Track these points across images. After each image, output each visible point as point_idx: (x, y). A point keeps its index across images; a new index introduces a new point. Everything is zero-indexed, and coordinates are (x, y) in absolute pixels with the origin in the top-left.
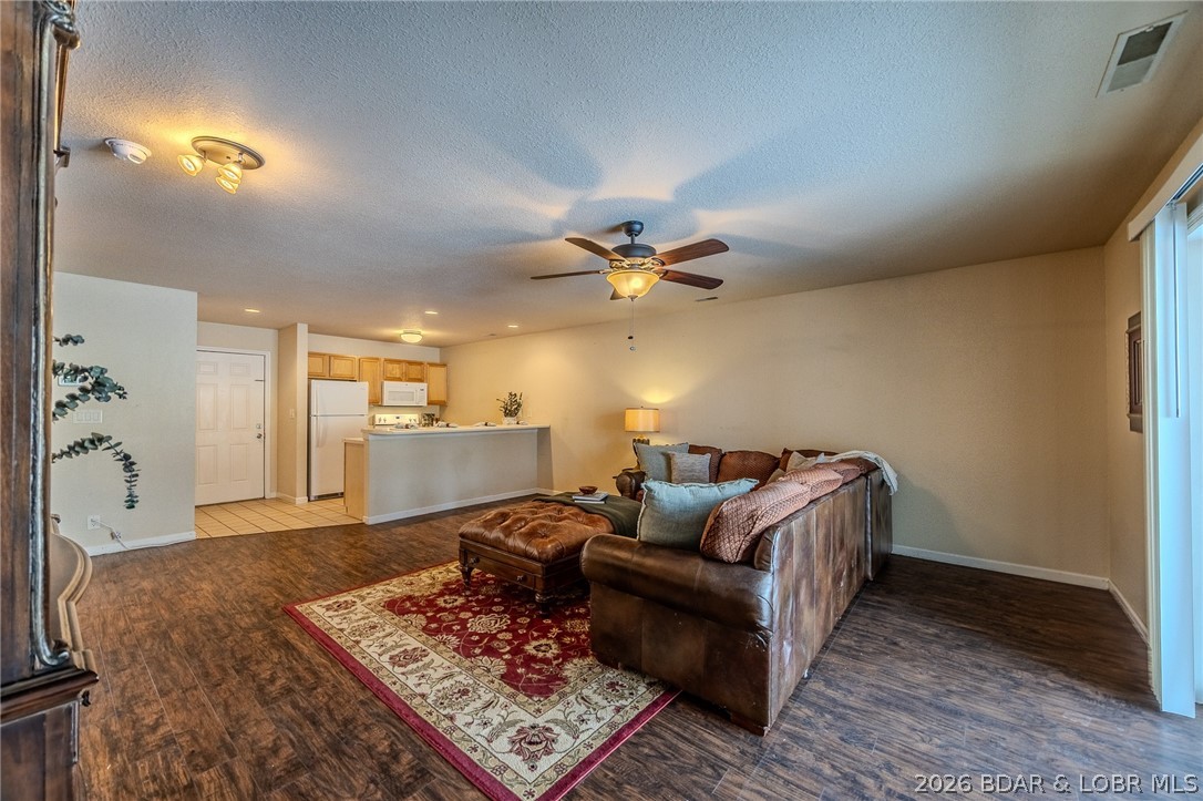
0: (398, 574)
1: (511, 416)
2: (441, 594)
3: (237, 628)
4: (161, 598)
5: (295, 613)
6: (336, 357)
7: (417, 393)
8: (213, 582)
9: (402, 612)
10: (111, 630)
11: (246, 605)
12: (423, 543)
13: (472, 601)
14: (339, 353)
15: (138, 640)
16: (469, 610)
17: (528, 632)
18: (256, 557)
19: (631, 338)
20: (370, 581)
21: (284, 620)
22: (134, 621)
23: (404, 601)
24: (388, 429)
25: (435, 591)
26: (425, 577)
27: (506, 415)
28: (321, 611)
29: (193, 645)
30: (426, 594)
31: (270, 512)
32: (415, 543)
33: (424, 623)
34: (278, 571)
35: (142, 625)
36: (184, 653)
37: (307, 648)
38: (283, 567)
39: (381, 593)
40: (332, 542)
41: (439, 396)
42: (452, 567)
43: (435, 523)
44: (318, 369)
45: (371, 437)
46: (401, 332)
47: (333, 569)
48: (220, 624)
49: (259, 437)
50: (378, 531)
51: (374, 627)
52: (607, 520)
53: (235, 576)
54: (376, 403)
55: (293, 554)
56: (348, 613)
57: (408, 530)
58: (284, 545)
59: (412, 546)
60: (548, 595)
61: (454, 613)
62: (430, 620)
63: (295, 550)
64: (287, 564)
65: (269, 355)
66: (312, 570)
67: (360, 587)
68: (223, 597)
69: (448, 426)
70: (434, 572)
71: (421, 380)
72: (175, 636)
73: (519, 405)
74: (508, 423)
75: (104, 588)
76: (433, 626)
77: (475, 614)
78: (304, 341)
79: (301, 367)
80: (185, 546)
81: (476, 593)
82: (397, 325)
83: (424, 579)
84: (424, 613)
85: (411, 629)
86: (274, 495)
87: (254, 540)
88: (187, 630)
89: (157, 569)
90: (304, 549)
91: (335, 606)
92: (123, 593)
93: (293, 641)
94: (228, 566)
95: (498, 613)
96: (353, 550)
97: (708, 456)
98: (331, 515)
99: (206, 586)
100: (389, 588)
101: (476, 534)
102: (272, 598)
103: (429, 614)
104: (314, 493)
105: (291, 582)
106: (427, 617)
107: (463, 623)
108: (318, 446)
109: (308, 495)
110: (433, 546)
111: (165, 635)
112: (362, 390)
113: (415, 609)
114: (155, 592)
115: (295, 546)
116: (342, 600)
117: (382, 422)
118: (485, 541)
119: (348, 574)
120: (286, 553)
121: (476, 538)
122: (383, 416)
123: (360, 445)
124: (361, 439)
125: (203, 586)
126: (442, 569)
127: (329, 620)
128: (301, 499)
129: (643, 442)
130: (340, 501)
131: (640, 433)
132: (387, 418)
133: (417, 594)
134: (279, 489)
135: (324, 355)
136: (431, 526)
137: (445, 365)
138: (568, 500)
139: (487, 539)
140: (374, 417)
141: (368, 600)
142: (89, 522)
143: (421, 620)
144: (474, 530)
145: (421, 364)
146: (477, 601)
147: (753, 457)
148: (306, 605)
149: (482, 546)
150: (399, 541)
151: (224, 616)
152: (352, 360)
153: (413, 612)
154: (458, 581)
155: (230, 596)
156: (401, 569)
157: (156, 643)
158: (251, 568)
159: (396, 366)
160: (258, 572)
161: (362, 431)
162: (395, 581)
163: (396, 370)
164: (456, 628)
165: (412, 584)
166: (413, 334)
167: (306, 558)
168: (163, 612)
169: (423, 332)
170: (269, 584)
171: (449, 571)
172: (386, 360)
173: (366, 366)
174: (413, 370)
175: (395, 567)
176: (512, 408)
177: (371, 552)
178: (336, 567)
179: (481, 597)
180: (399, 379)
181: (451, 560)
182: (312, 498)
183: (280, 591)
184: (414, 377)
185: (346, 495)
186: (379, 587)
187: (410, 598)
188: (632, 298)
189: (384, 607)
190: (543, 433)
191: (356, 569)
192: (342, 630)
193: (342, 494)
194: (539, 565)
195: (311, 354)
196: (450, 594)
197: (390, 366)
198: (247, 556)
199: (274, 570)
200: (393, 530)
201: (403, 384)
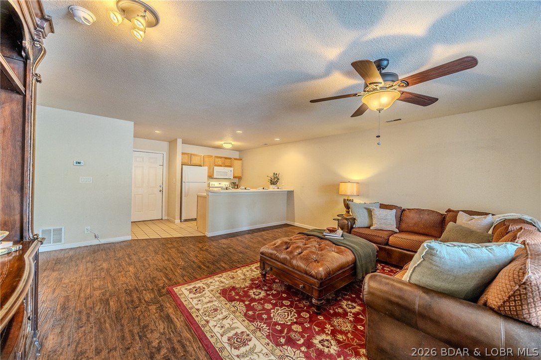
0: (225, 270)
1: (274, 184)
2: (251, 288)
3: (143, 301)
4: (110, 275)
5: (173, 293)
6: (194, 155)
7: (229, 172)
8: (135, 267)
9: (231, 300)
10: (82, 295)
11: (149, 284)
12: (236, 250)
13: (269, 295)
14: (195, 153)
15: (93, 304)
16: (269, 302)
17: (311, 326)
18: (156, 253)
19: (378, 137)
20: (212, 274)
21: (167, 297)
22: (95, 289)
23: (230, 291)
24: (216, 189)
25: (247, 284)
26: (240, 273)
27: (271, 184)
28: (186, 293)
29: (119, 312)
30: (242, 286)
31: (165, 227)
32: (231, 250)
33: (244, 309)
34: (166, 262)
35: (97, 293)
36: (114, 318)
37: (179, 323)
38: (168, 260)
39: (218, 283)
40: (191, 246)
41: (239, 175)
42: (253, 267)
43: (239, 238)
44: (186, 161)
45: (210, 194)
46: (222, 143)
47: (192, 263)
48: (135, 297)
49: (160, 191)
50: (213, 241)
51: (216, 310)
52: (350, 251)
53: (145, 263)
54: (211, 177)
55: (173, 252)
56: (201, 296)
57: (227, 241)
58: (169, 246)
59: (230, 252)
60: (321, 300)
61: (262, 304)
62: (249, 307)
63: (174, 250)
64: (170, 258)
65: (165, 153)
66: (182, 263)
67: (206, 277)
68: (138, 277)
69: (245, 189)
70: (244, 270)
71: (230, 166)
72: (111, 303)
73: (278, 179)
74: (272, 188)
75: (86, 266)
76: (251, 313)
77: (275, 305)
78: (180, 147)
79: (179, 159)
80: (125, 243)
81: (271, 289)
82: (221, 139)
83: (240, 275)
84: (243, 301)
85: (238, 314)
86: (166, 218)
87: (155, 242)
88: (119, 300)
89: (111, 256)
90: (178, 250)
91: (194, 290)
92: (94, 270)
93: (171, 316)
94: (143, 257)
95: (287, 306)
96: (202, 252)
97: (394, 211)
98: (190, 230)
99: (131, 269)
100: (222, 279)
101: (271, 254)
102: (162, 281)
103: (247, 303)
104: (183, 218)
105: (172, 270)
106: (245, 305)
107: (268, 312)
108: (185, 196)
109: (181, 219)
110: (241, 253)
111: (107, 302)
112: (205, 170)
113: (237, 297)
114: (108, 271)
115: (174, 247)
116: (197, 286)
117: (213, 186)
118: (277, 259)
119: (200, 267)
120: (170, 251)
121: (271, 256)
122: (213, 183)
123: (205, 197)
124: (205, 194)
125: (130, 269)
126: (248, 268)
127: (191, 300)
128: (177, 221)
129: (350, 200)
130: (194, 223)
131: (348, 196)
132: (215, 183)
133: (238, 286)
134: (168, 215)
135: (188, 154)
136: (237, 240)
137: (241, 159)
138: (320, 235)
139: (279, 258)
140: (209, 183)
141: (212, 288)
142: (86, 230)
143: (241, 307)
144: (270, 251)
145: (230, 159)
146: (272, 295)
147: (426, 213)
148: (179, 287)
149: (275, 261)
150: (223, 248)
151: (138, 291)
152: (200, 156)
153: (237, 300)
154: (258, 278)
155: (142, 277)
156: (226, 266)
157: (102, 307)
158: (153, 259)
159: (220, 159)
160: (156, 263)
161: (206, 190)
162: (224, 275)
163: (219, 161)
164: (265, 316)
165: (233, 278)
166: (228, 144)
167: (179, 255)
168: (109, 284)
169: (233, 143)
170: (161, 271)
171: (252, 271)
172: (215, 157)
173: (206, 159)
174: (227, 162)
175: (223, 265)
176: (274, 181)
177: (210, 253)
178: (193, 262)
179: (274, 292)
180: (221, 166)
181: (252, 263)
182: (182, 221)
183: (166, 276)
184: (227, 164)
185: (197, 220)
186: (216, 278)
187: (234, 288)
188: (380, 111)
189: (220, 293)
190: (290, 194)
191: (203, 264)
192: (198, 310)
193: (196, 219)
194: (316, 280)
195: (183, 154)
196: (256, 288)
197: (217, 160)
198: (152, 252)
199: (163, 261)
200: (220, 241)
201: (222, 168)
